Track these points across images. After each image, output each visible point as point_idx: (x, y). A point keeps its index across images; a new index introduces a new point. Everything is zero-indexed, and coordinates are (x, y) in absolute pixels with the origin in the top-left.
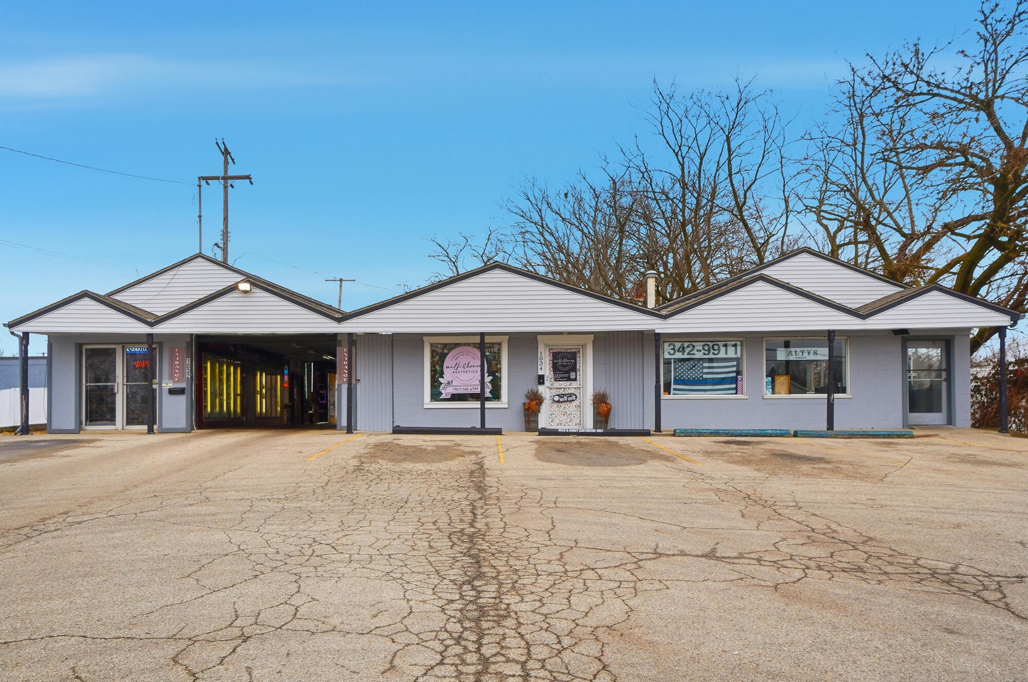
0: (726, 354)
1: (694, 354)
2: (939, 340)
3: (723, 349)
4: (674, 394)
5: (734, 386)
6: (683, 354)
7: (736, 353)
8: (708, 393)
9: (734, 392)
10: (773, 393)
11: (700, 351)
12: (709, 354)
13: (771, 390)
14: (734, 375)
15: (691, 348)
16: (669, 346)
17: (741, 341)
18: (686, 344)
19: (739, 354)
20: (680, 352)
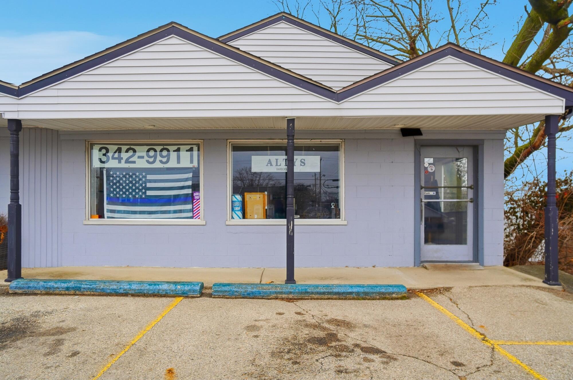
0: (179, 162)
1: (134, 162)
2: (463, 146)
3: (173, 155)
4: (108, 217)
5: (189, 207)
6: (120, 162)
7: (192, 162)
8: (153, 216)
9: (190, 214)
10: (244, 217)
11: (142, 157)
12: (154, 162)
13: (240, 214)
14: (189, 191)
15: (131, 153)
16: (100, 150)
17: (198, 146)
18: (124, 148)
19: (195, 164)
20: (115, 159)
